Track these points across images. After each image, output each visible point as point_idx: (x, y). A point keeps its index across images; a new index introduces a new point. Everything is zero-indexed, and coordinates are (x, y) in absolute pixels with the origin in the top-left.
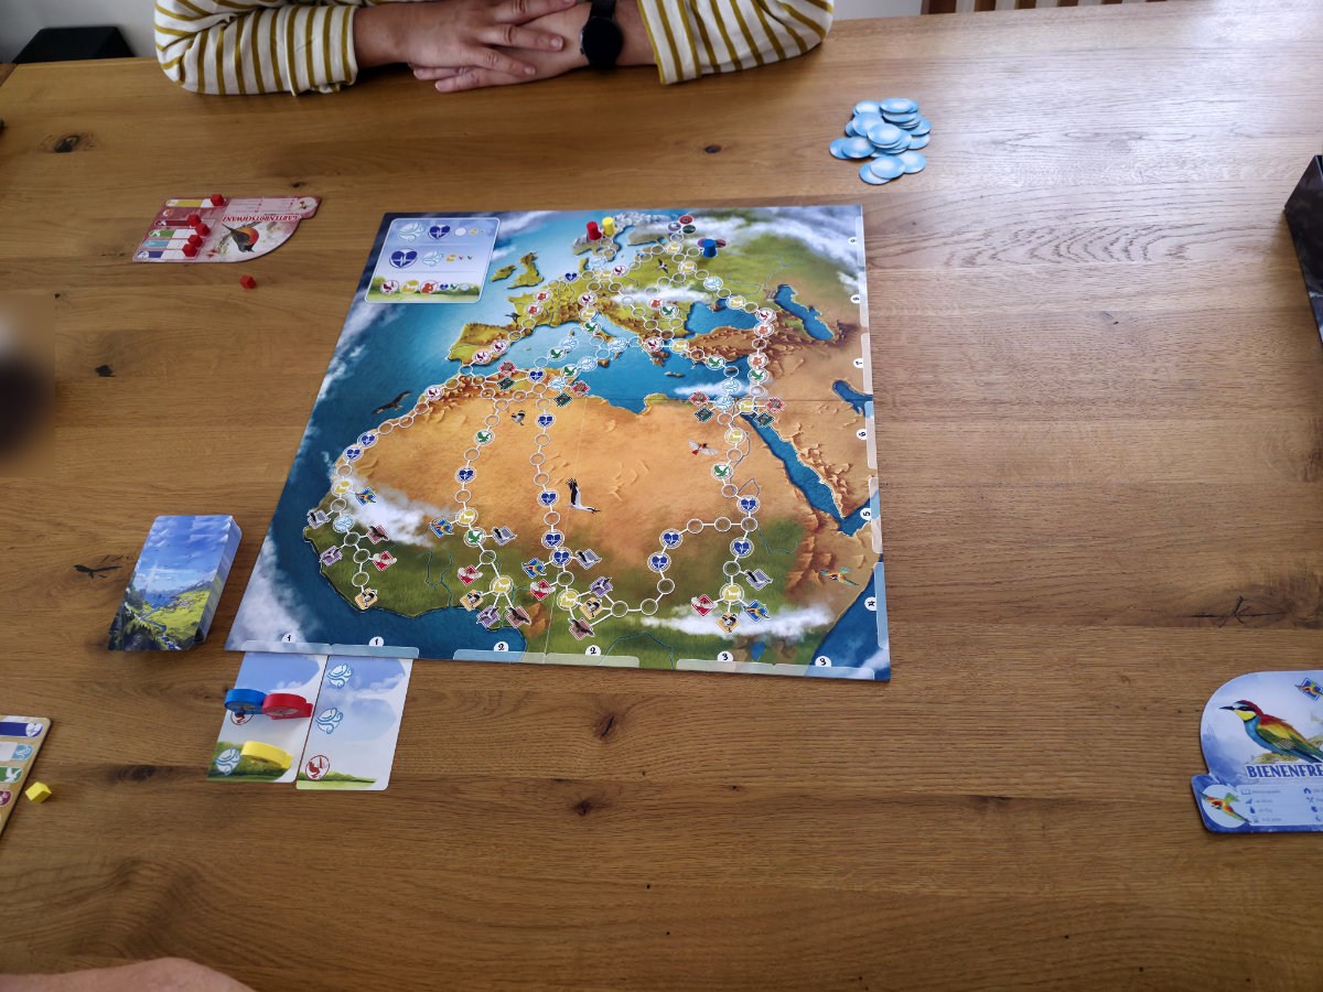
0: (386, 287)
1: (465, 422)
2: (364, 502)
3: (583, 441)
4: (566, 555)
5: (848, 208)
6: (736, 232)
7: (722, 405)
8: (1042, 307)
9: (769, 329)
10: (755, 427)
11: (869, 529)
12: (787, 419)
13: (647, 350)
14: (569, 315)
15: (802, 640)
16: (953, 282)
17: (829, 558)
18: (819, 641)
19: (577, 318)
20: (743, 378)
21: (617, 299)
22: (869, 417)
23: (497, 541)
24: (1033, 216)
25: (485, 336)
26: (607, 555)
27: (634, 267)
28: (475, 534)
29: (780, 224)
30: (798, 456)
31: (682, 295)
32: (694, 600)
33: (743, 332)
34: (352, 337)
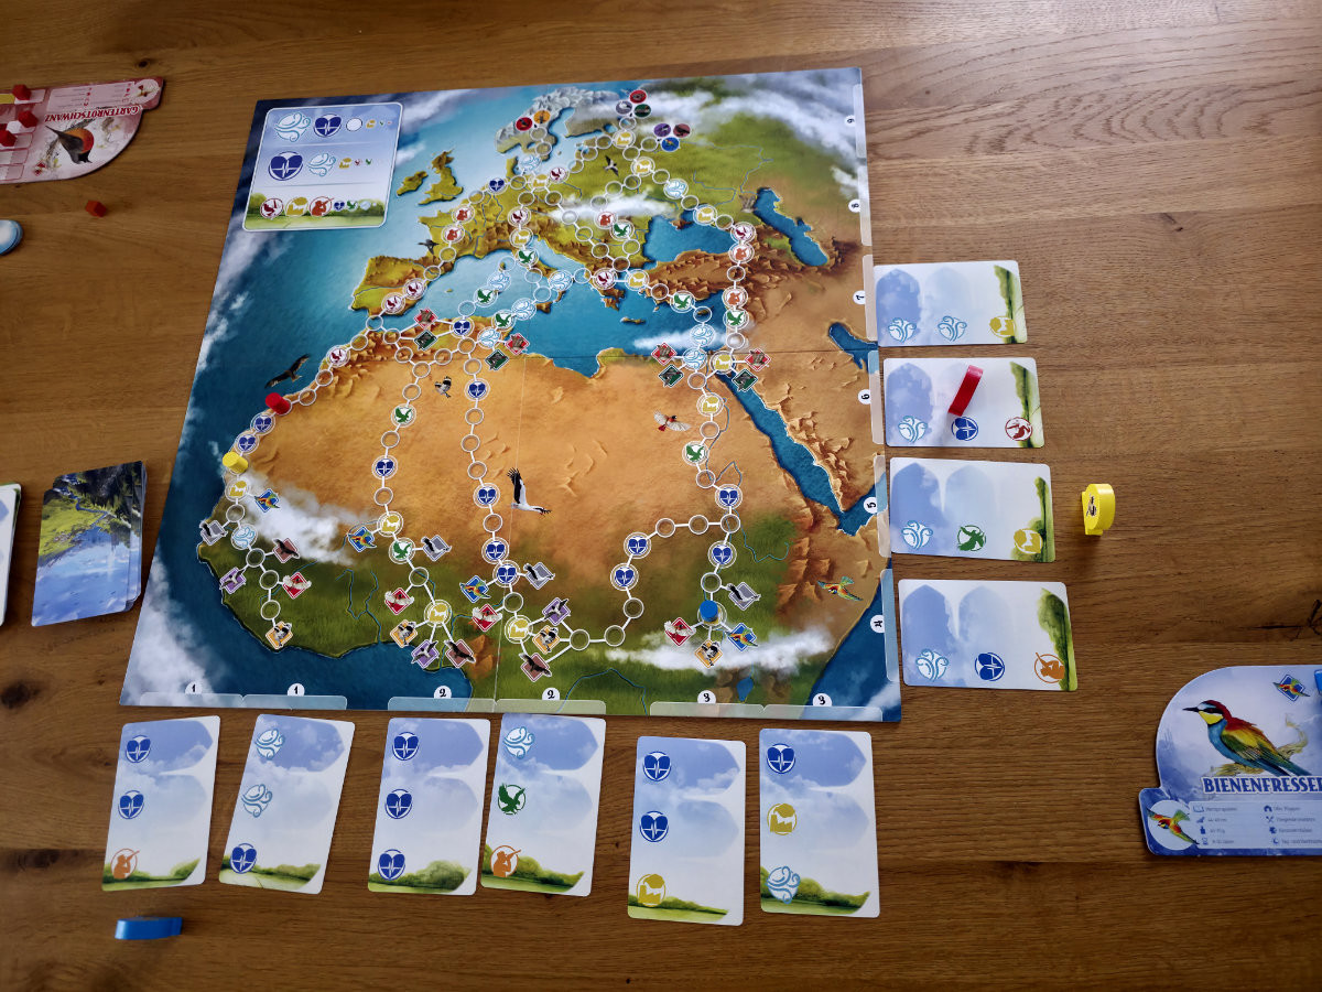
0: (267, 208)
1: (380, 395)
2: (266, 508)
3: (523, 417)
4: (512, 571)
5: (845, 72)
6: (702, 113)
7: (693, 363)
8: (1088, 210)
9: (748, 252)
10: (734, 391)
11: (874, 525)
12: (772, 379)
13: (596, 286)
14: (496, 240)
15: (797, 673)
16: (976, 176)
17: (828, 566)
18: (817, 674)
19: (507, 245)
20: (718, 322)
21: (557, 215)
22: (872, 372)
23: (429, 555)
24: (1078, 77)
25: (394, 274)
26: (560, 570)
27: (574, 169)
28: (402, 546)
29: (758, 99)
30: (787, 428)
31: (637, 207)
32: (669, 626)
33: (715, 258)
34: (231, 281)
